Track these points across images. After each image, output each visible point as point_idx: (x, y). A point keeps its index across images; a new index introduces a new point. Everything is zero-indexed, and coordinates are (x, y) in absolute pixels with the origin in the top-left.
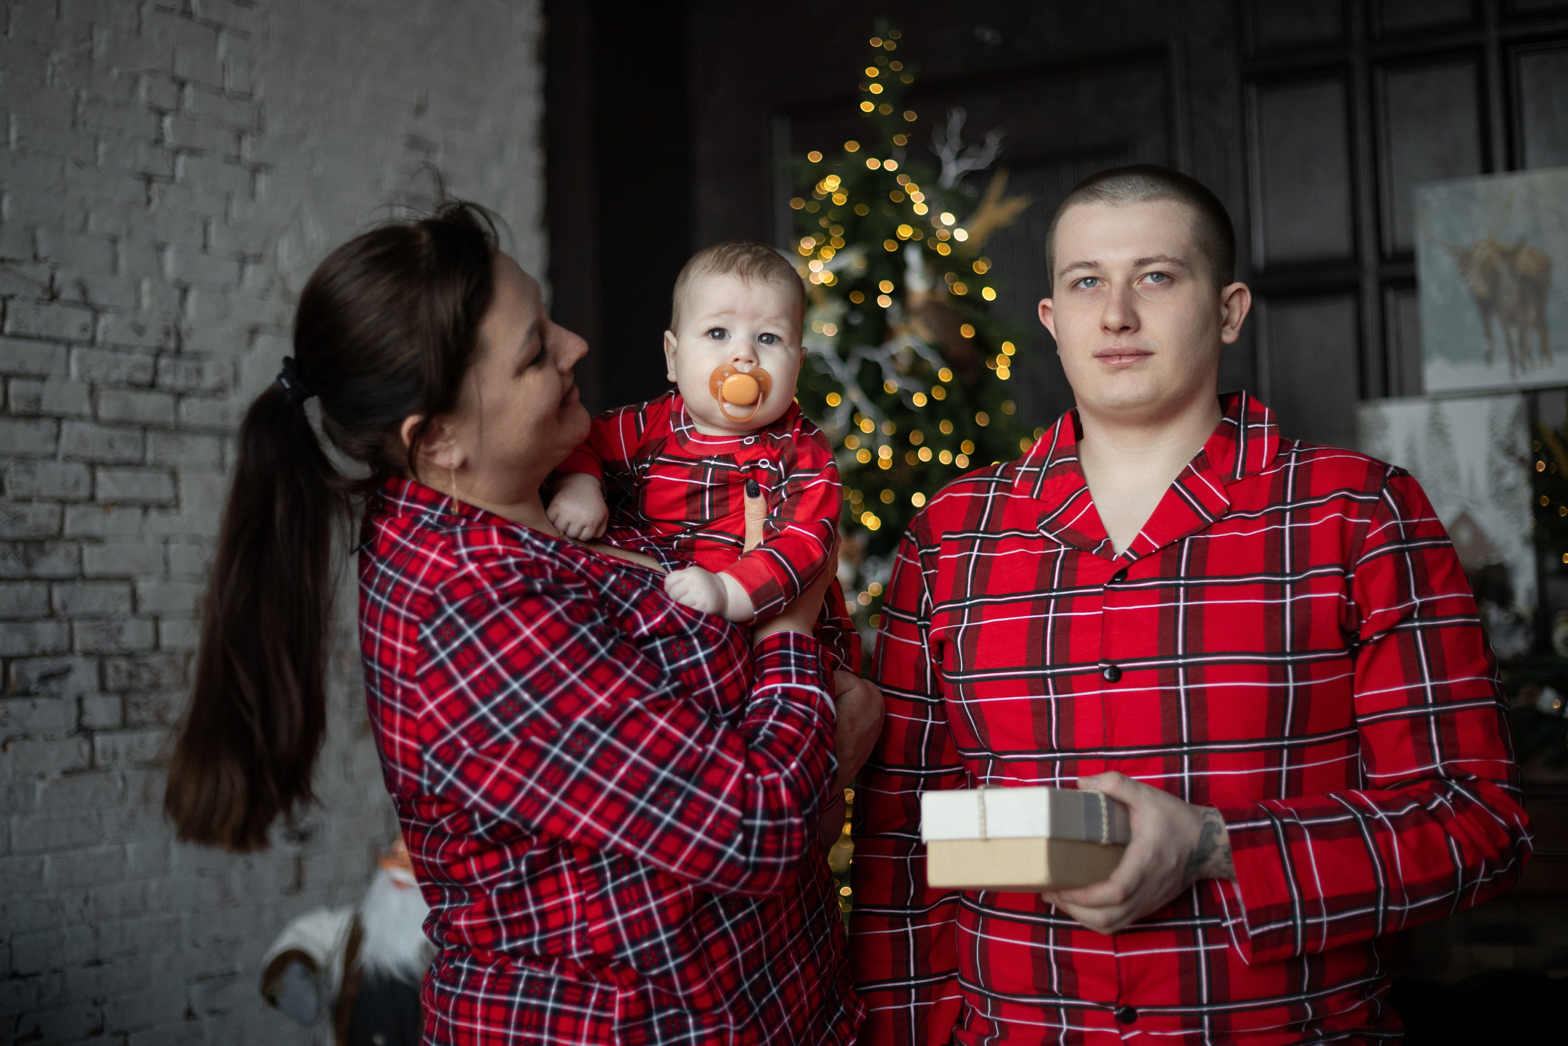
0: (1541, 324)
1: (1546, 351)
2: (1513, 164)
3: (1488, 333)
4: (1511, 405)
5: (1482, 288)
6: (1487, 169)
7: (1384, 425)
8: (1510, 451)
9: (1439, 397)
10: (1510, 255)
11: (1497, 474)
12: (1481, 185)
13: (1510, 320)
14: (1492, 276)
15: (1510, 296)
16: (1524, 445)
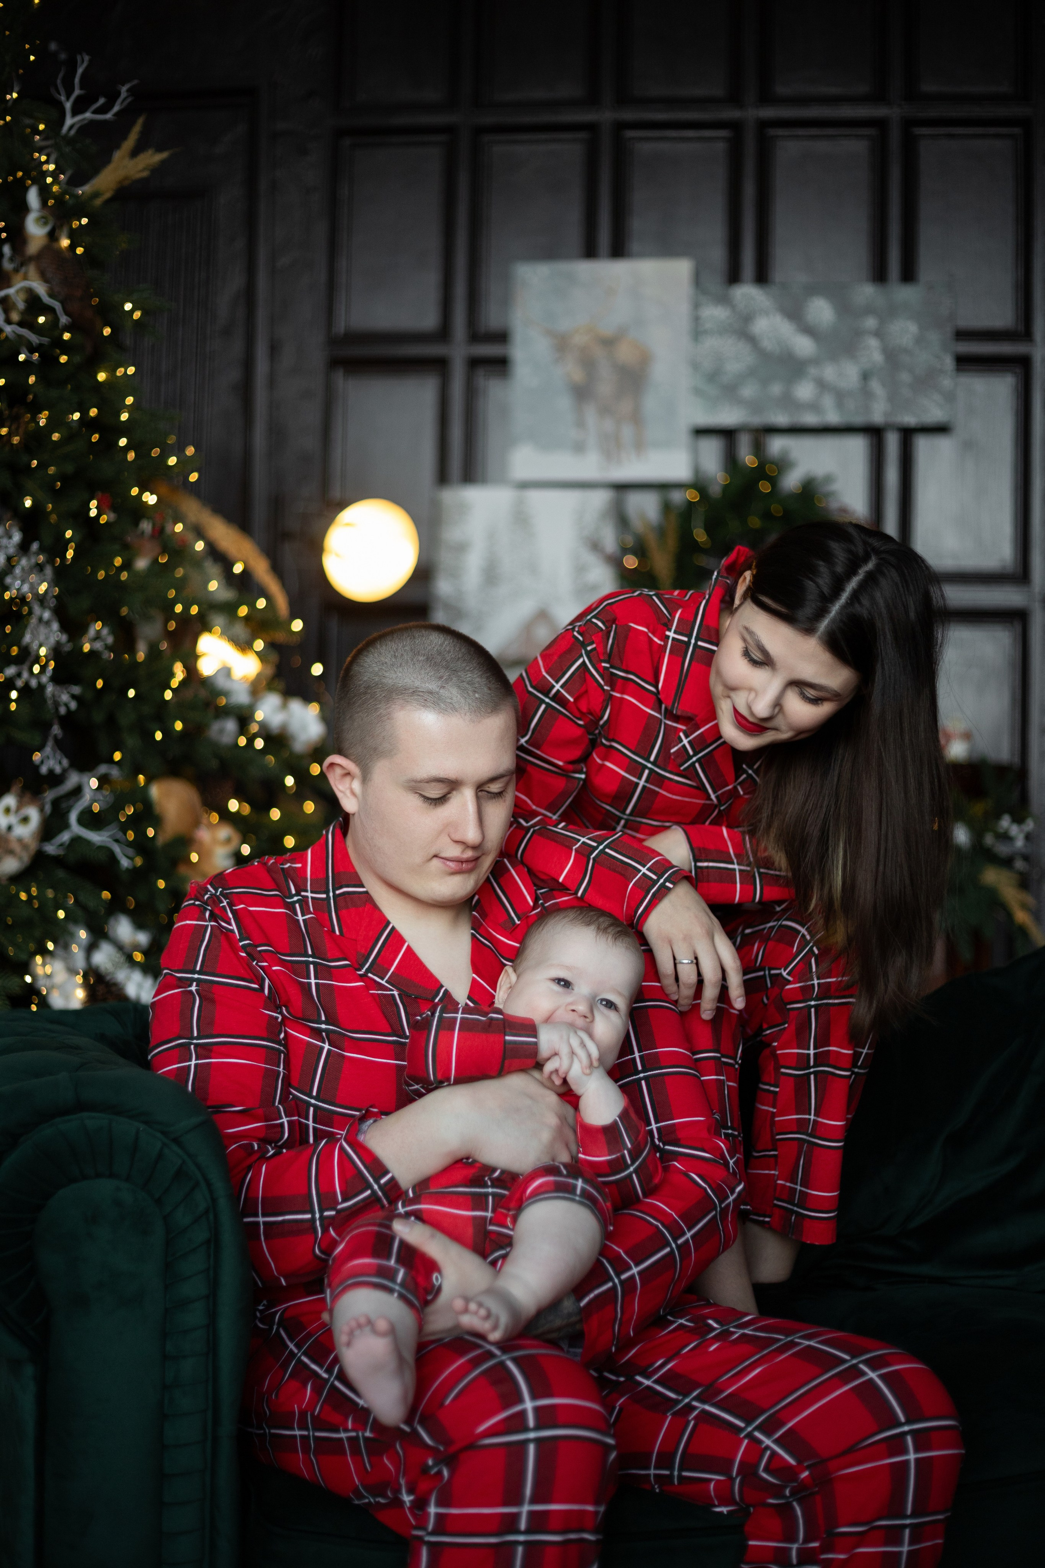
0: (637, 419)
1: (640, 446)
2: (618, 251)
3: (580, 424)
4: (600, 499)
5: (578, 375)
6: (590, 252)
7: (463, 509)
8: (595, 546)
9: (525, 485)
10: (609, 343)
11: (580, 569)
12: (585, 269)
13: (605, 411)
14: (588, 364)
15: (606, 386)
16: (609, 540)
